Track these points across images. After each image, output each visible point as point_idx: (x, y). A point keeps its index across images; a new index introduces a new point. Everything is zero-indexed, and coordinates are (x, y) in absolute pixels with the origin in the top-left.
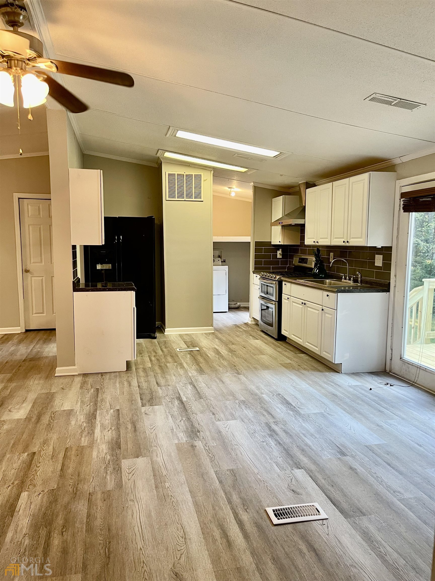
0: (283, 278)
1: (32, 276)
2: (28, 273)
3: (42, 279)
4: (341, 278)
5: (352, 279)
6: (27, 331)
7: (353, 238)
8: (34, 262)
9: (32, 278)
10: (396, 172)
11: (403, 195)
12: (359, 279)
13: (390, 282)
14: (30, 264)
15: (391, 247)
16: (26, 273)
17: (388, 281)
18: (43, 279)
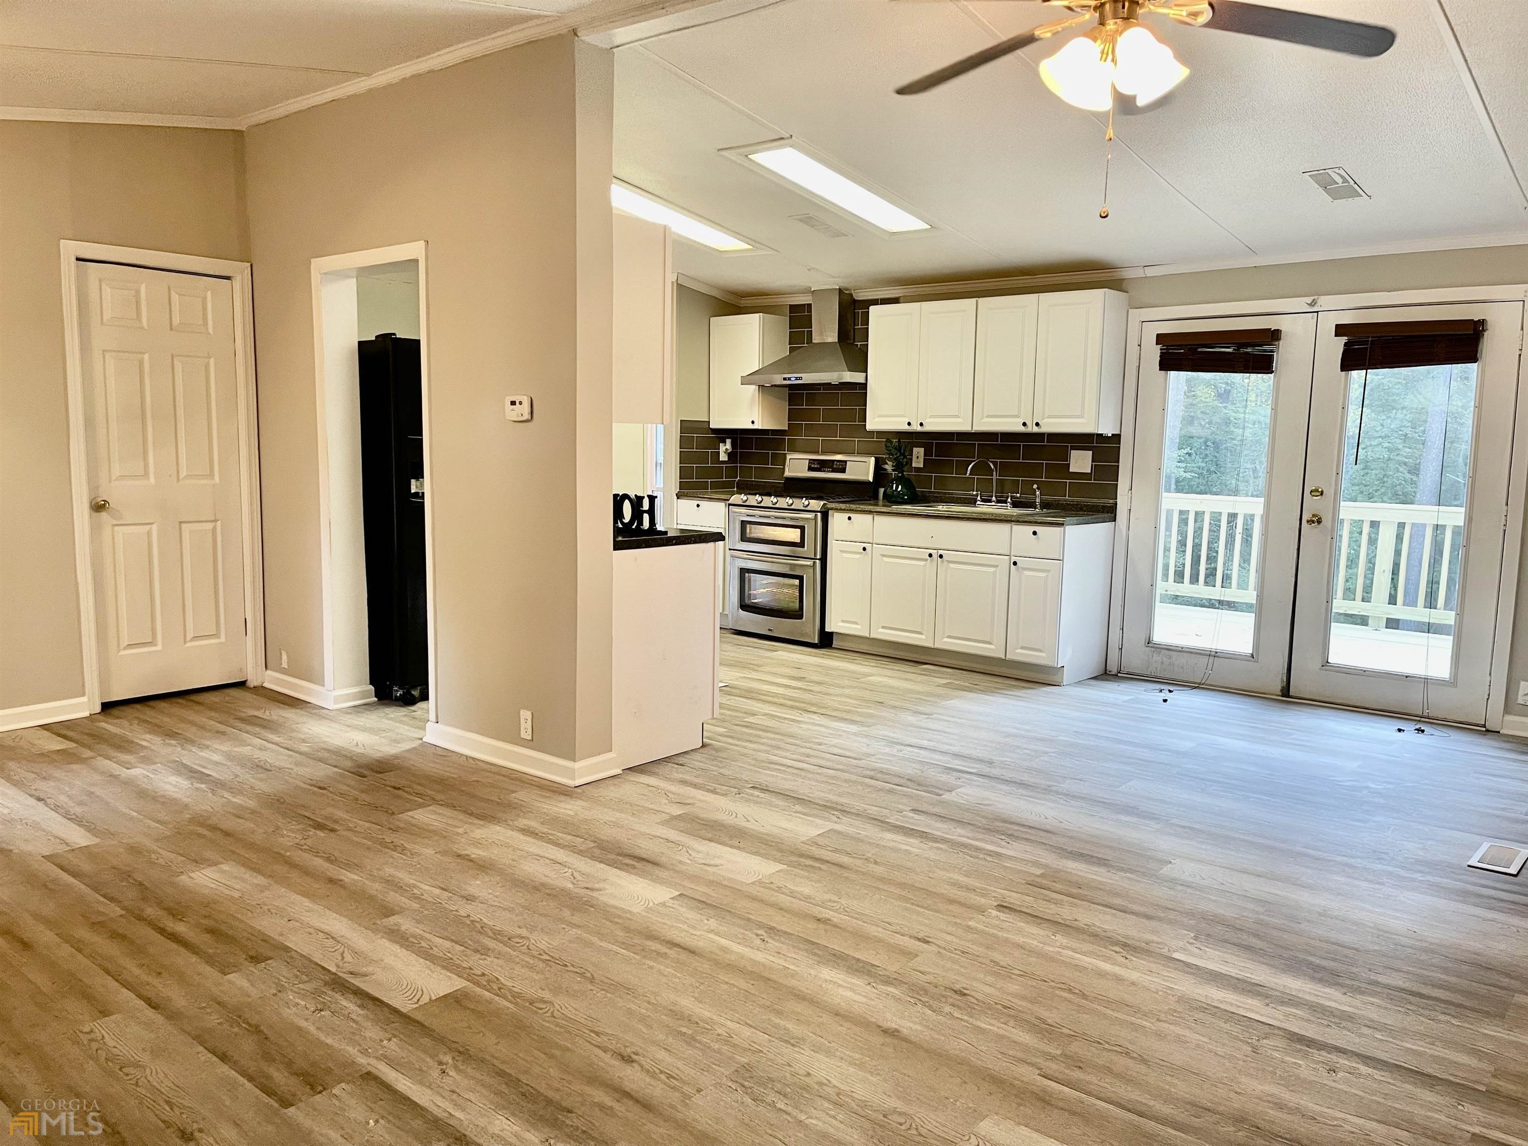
0: (830, 505)
1: (115, 522)
2: (104, 514)
3: (149, 534)
4: (976, 501)
5: (1009, 500)
6: (107, 707)
7: (1049, 417)
8: (122, 477)
9: (116, 528)
10: (1127, 292)
11: (1161, 339)
12: (1038, 500)
13: (1116, 504)
14: (110, 482)
15: (1117, 438)
16: (98, 514)
17: (1111, 501)
18: (151, 530)
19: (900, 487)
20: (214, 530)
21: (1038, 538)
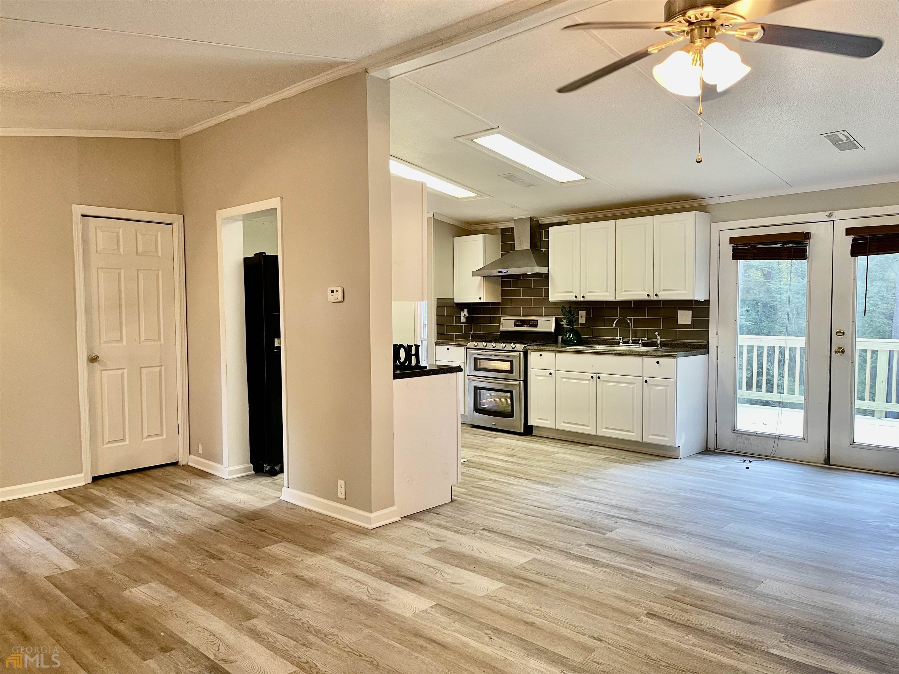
0: (528, 347)
1: (103, 368)
2: (96, 364)
3: (122, 374)
4: (619, 343)
5: (640, 342)
6: (95, 479)
8: (107, 342)
9: (103, 372)
10: (709, 213)
11: (732, 240)
12: (659, 342)
13: (709, 343)
14: (100, 344)
15: (707, 302)
16: (93, 364)
17: (705, 341)
18: (123, 372)
19: (571, 335)
20: (160, 371)
21: (660, 366)
